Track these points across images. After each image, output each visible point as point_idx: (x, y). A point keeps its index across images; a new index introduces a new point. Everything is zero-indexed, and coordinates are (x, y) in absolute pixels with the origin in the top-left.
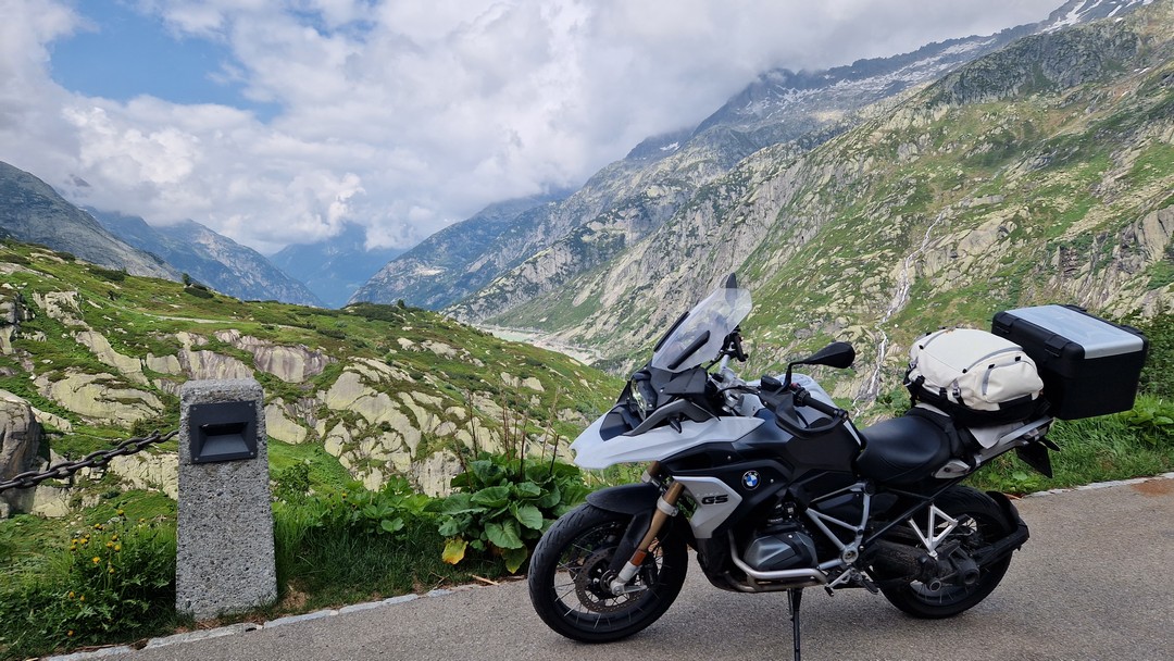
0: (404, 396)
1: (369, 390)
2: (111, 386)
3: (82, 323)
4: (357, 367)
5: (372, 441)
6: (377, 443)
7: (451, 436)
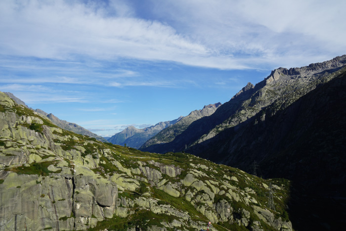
0: (207, 181)
1: (196, 180)
2: (125, 178)
3: (113, 158)
4: (191, 172)
5: (200, 196)
6: (201, 197)
7: (224, 195)
